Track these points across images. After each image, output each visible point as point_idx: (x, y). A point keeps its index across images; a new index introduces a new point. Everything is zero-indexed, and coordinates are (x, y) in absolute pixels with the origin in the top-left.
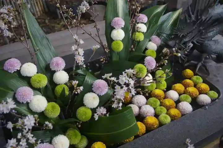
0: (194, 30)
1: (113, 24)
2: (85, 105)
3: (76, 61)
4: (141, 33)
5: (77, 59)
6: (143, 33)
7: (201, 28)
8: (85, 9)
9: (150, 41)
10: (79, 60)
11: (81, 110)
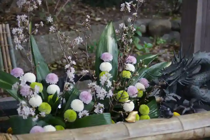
0: (177, 69)
1: (103, 57)
2: (72, 108)
3: (68, 77)
4: (129, 71)
5: (69, 75)
6: (131, 72)
7: (184, 69)
8: (79, 41)
9: (139, 82)
10: (70, 77)
11: (68, 112)
